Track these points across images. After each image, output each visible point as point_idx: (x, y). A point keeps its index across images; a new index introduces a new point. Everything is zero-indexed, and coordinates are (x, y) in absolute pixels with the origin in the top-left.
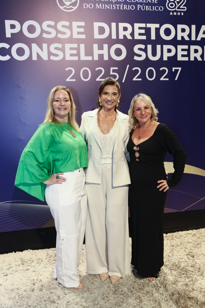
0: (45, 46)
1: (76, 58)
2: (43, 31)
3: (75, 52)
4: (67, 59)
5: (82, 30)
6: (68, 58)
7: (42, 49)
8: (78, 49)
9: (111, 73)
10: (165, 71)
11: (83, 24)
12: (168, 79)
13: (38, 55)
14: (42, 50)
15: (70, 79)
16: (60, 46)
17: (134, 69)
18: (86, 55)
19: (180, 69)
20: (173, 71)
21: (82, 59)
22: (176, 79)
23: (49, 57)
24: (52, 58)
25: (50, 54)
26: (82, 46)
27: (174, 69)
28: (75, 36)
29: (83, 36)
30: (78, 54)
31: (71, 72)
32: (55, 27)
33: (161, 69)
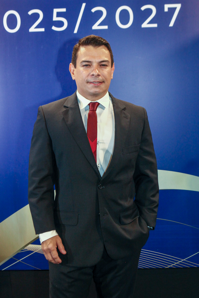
9: (55, 18)
10: (149, 11)
12: (155, 25)
17: (93, 10)
19: (178, 6)
20: (166, 10)
22: (171, 24)
27: (167, 7)
33: (143, 8)
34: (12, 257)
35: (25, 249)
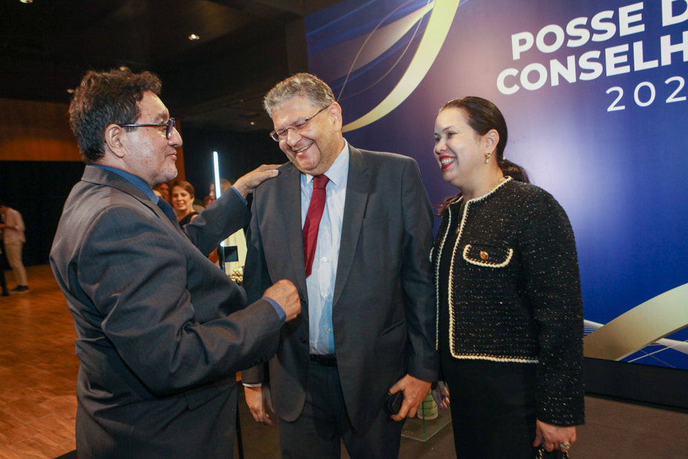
0: (571, 60)
1: (626, 69)
2: (567, 37)
3: (624, 59)
4: (609, 73)
5: (639, 17)
6: (612, 71)
7: (565, 65)
8: (630, 54)
11: (640, 6)
13: (561, 77)
14: (566, 67)
15: (616, 106)
16: (596, 54)
18: (646, 59)
21: (637, 68)
23: (578, 75)
24: (584, 77)
25: (579, 70)
26: (638, 47)
28: (625, 31)
29: (641, 28)
30: (630, 62)
31: (616, 94)
32: (588, 26)
34: (640, 349)
35: (657, 342)
